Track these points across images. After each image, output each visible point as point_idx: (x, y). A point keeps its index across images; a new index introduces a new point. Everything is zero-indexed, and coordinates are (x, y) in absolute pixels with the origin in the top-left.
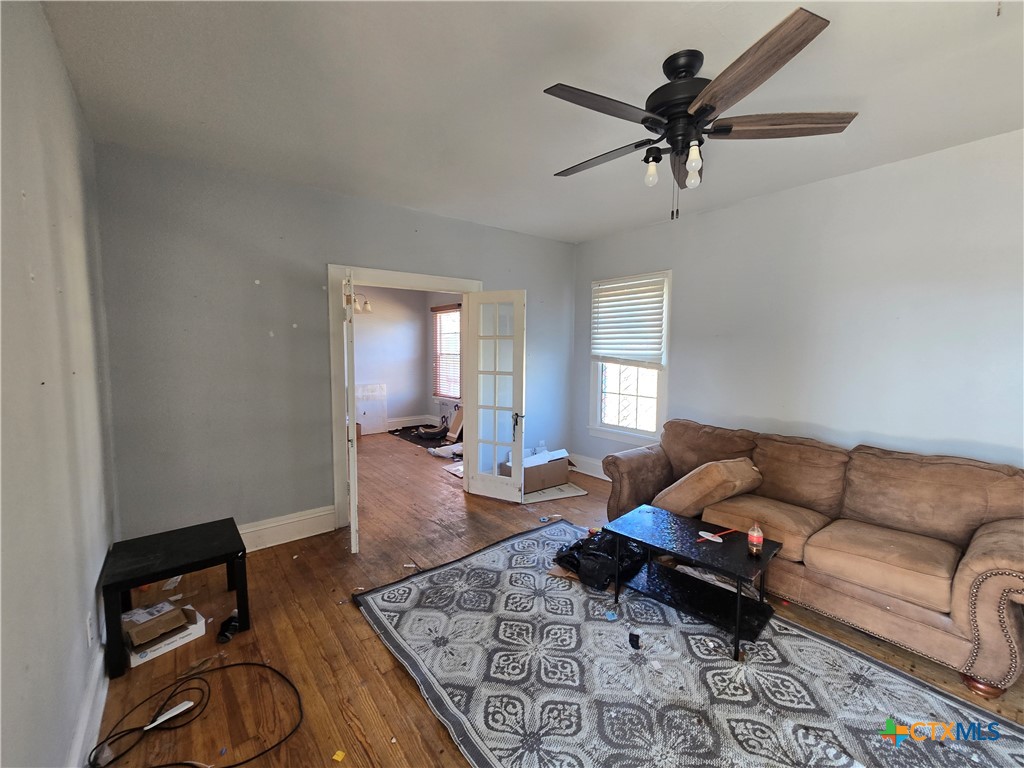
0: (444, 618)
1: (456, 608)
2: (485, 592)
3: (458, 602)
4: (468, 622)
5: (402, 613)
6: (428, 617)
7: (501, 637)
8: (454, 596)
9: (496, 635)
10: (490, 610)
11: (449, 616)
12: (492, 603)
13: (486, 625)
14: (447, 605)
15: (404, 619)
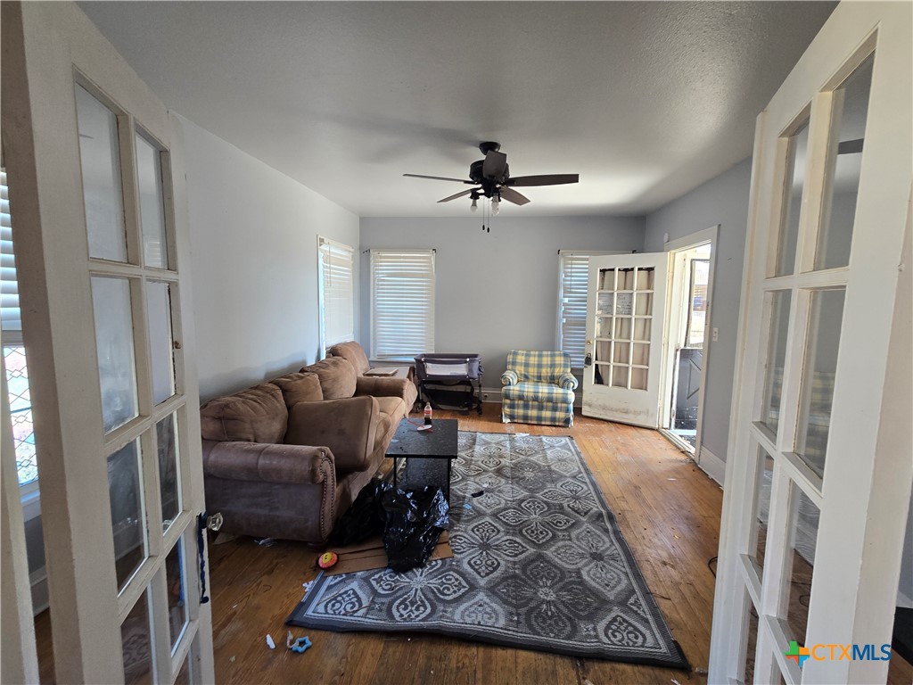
0: (584, 573)
1: (568, 575)
2: (528, 577)
3: (561, 579)
4: (565, 559)
5: (623, 603)
6: (598, 583)
7: (551, 534)
8: (562, 589)
9: (554, 537)
10: (540, 557)
11: (578, 572)
12: (533, 561)
13: (553, 549)
14: (574, 582)
15: (623, 597)
